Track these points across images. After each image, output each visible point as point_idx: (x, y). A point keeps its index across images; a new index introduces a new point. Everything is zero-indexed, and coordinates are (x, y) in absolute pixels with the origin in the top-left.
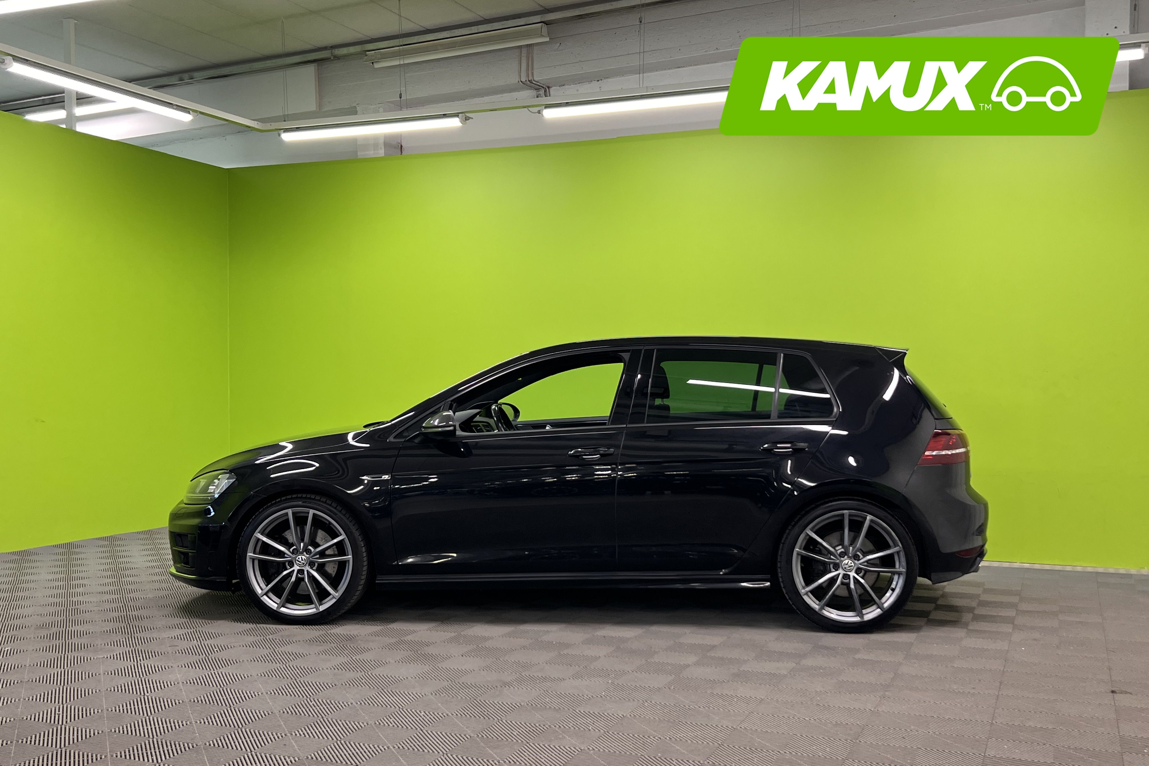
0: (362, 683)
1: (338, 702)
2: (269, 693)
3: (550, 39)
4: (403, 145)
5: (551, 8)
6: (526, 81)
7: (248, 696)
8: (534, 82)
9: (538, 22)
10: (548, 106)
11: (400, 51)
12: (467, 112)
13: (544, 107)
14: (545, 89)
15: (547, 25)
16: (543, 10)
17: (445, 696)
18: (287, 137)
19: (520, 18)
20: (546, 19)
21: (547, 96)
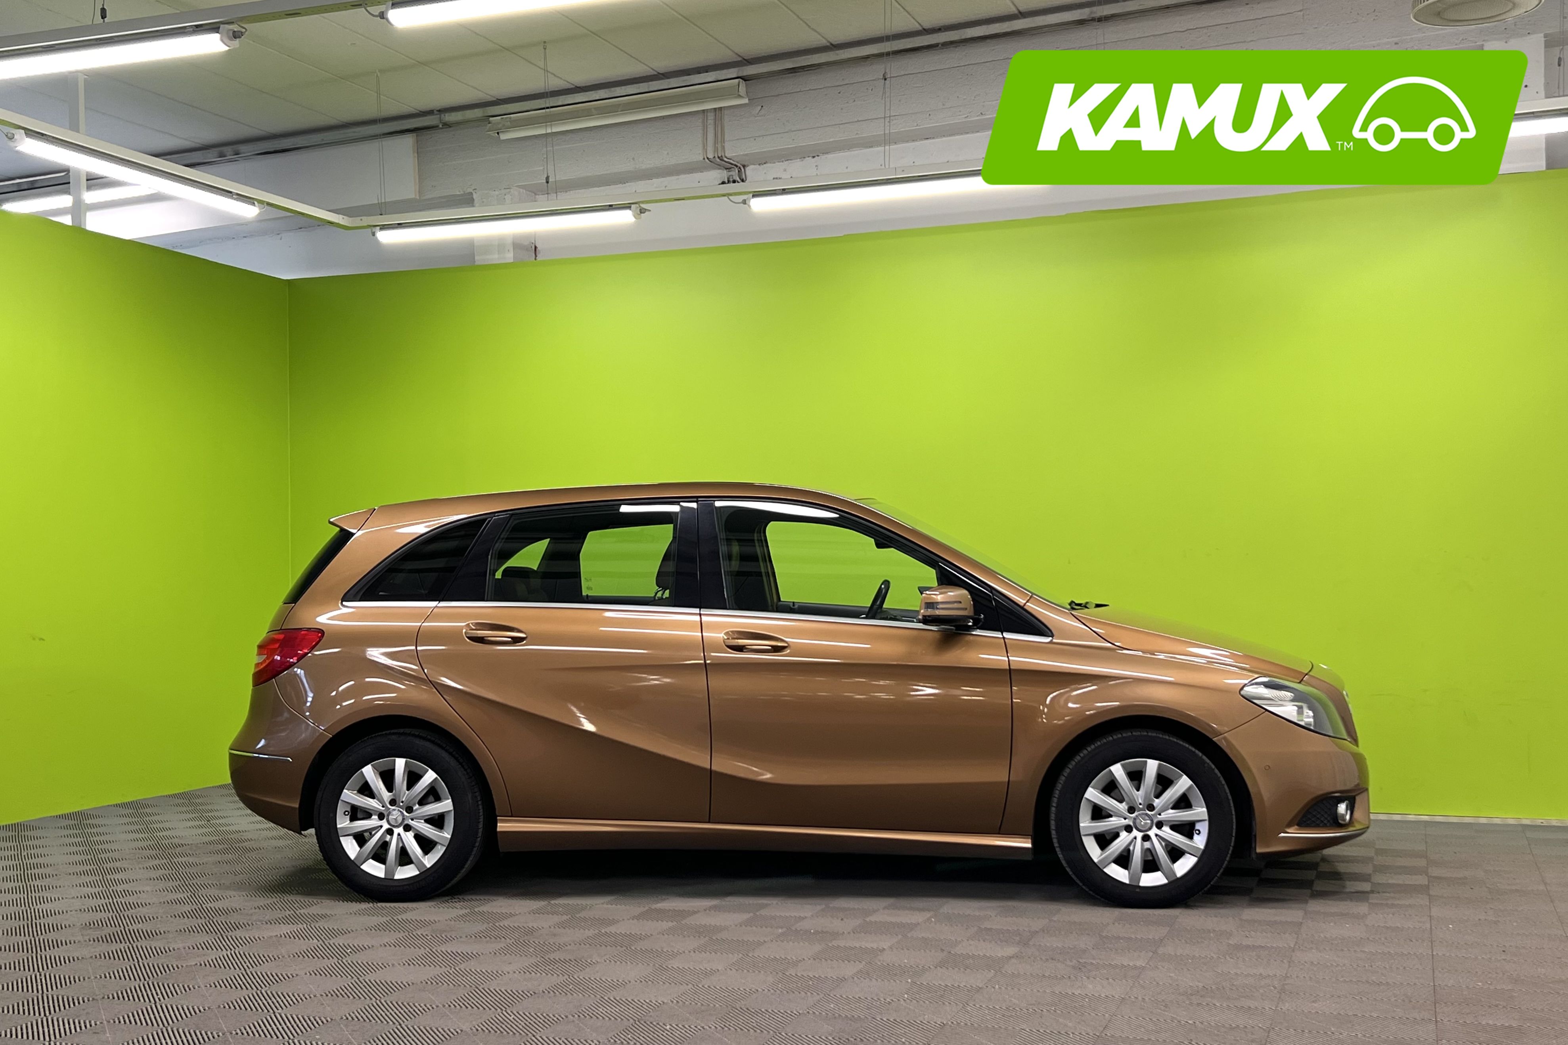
0: (571, 990)
1: (547, 1015)
2: (447, 1006)
3: (749, 100)
4: (537, 246)
5: (752, 59)
6: (714, 157)
7: (419, 1010)
8: (725, 159)
9: (733, 76)
10: (756, 195)
12: (643, 202)
13: (751, 195)
14: (740, 168)
15: (745, 80)
16: (741, 61)
17: (690, 1004)
18: (386, 237)
19: (707, 72)
20: (745, 74)
21: (743, 181)
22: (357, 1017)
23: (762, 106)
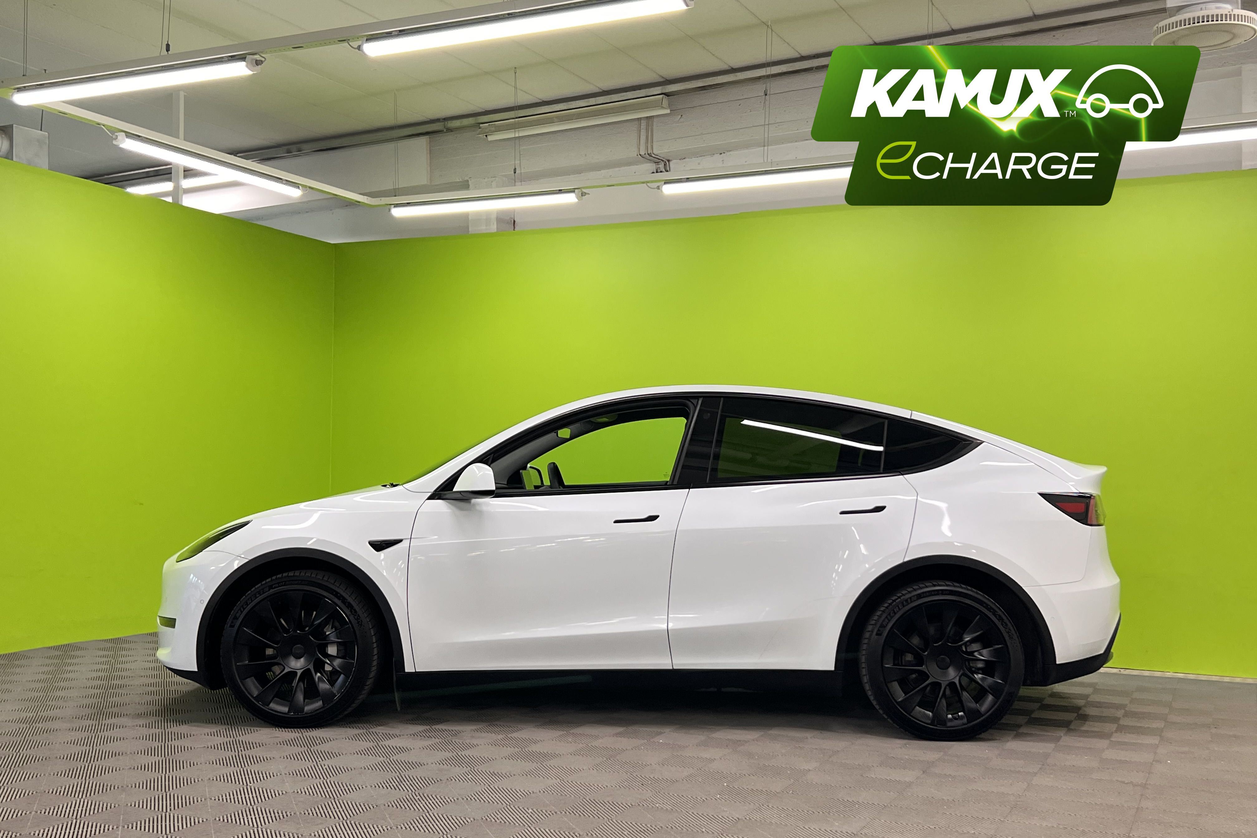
0: (468, 779)
2: (373, 786)
3: (671, 111)
4: (515, 220)
5: (672, 80)
6: (645, 154)
7: (352, 789)
8: (653, 155)
9: (659, 93)
10: (667, 182)
11: (515, 123)
12: (584, 188)
13: (663, 182)
14: (665, 162)
15: (668, 96)
16: (664, 81)
18: (397, 213)
19: (640, 90)
20: (667, 91)
21: (667, 171)
22: (305, 792)
23: (682, 116)
